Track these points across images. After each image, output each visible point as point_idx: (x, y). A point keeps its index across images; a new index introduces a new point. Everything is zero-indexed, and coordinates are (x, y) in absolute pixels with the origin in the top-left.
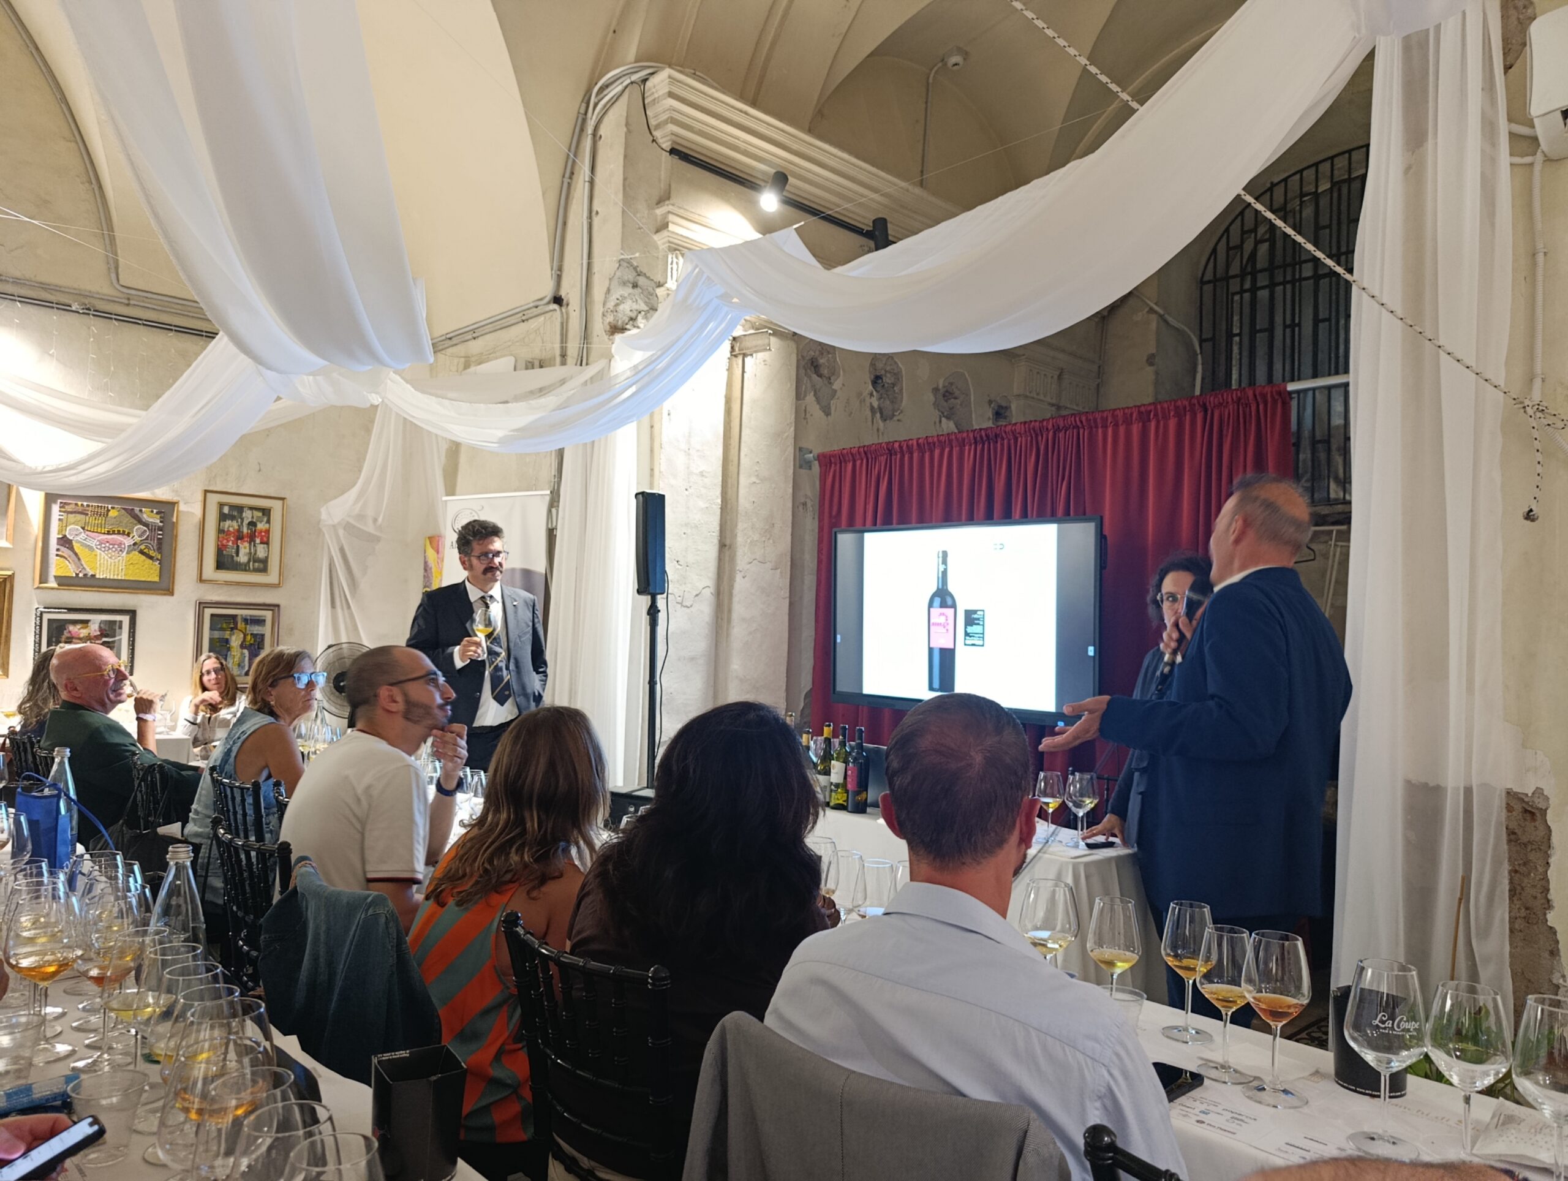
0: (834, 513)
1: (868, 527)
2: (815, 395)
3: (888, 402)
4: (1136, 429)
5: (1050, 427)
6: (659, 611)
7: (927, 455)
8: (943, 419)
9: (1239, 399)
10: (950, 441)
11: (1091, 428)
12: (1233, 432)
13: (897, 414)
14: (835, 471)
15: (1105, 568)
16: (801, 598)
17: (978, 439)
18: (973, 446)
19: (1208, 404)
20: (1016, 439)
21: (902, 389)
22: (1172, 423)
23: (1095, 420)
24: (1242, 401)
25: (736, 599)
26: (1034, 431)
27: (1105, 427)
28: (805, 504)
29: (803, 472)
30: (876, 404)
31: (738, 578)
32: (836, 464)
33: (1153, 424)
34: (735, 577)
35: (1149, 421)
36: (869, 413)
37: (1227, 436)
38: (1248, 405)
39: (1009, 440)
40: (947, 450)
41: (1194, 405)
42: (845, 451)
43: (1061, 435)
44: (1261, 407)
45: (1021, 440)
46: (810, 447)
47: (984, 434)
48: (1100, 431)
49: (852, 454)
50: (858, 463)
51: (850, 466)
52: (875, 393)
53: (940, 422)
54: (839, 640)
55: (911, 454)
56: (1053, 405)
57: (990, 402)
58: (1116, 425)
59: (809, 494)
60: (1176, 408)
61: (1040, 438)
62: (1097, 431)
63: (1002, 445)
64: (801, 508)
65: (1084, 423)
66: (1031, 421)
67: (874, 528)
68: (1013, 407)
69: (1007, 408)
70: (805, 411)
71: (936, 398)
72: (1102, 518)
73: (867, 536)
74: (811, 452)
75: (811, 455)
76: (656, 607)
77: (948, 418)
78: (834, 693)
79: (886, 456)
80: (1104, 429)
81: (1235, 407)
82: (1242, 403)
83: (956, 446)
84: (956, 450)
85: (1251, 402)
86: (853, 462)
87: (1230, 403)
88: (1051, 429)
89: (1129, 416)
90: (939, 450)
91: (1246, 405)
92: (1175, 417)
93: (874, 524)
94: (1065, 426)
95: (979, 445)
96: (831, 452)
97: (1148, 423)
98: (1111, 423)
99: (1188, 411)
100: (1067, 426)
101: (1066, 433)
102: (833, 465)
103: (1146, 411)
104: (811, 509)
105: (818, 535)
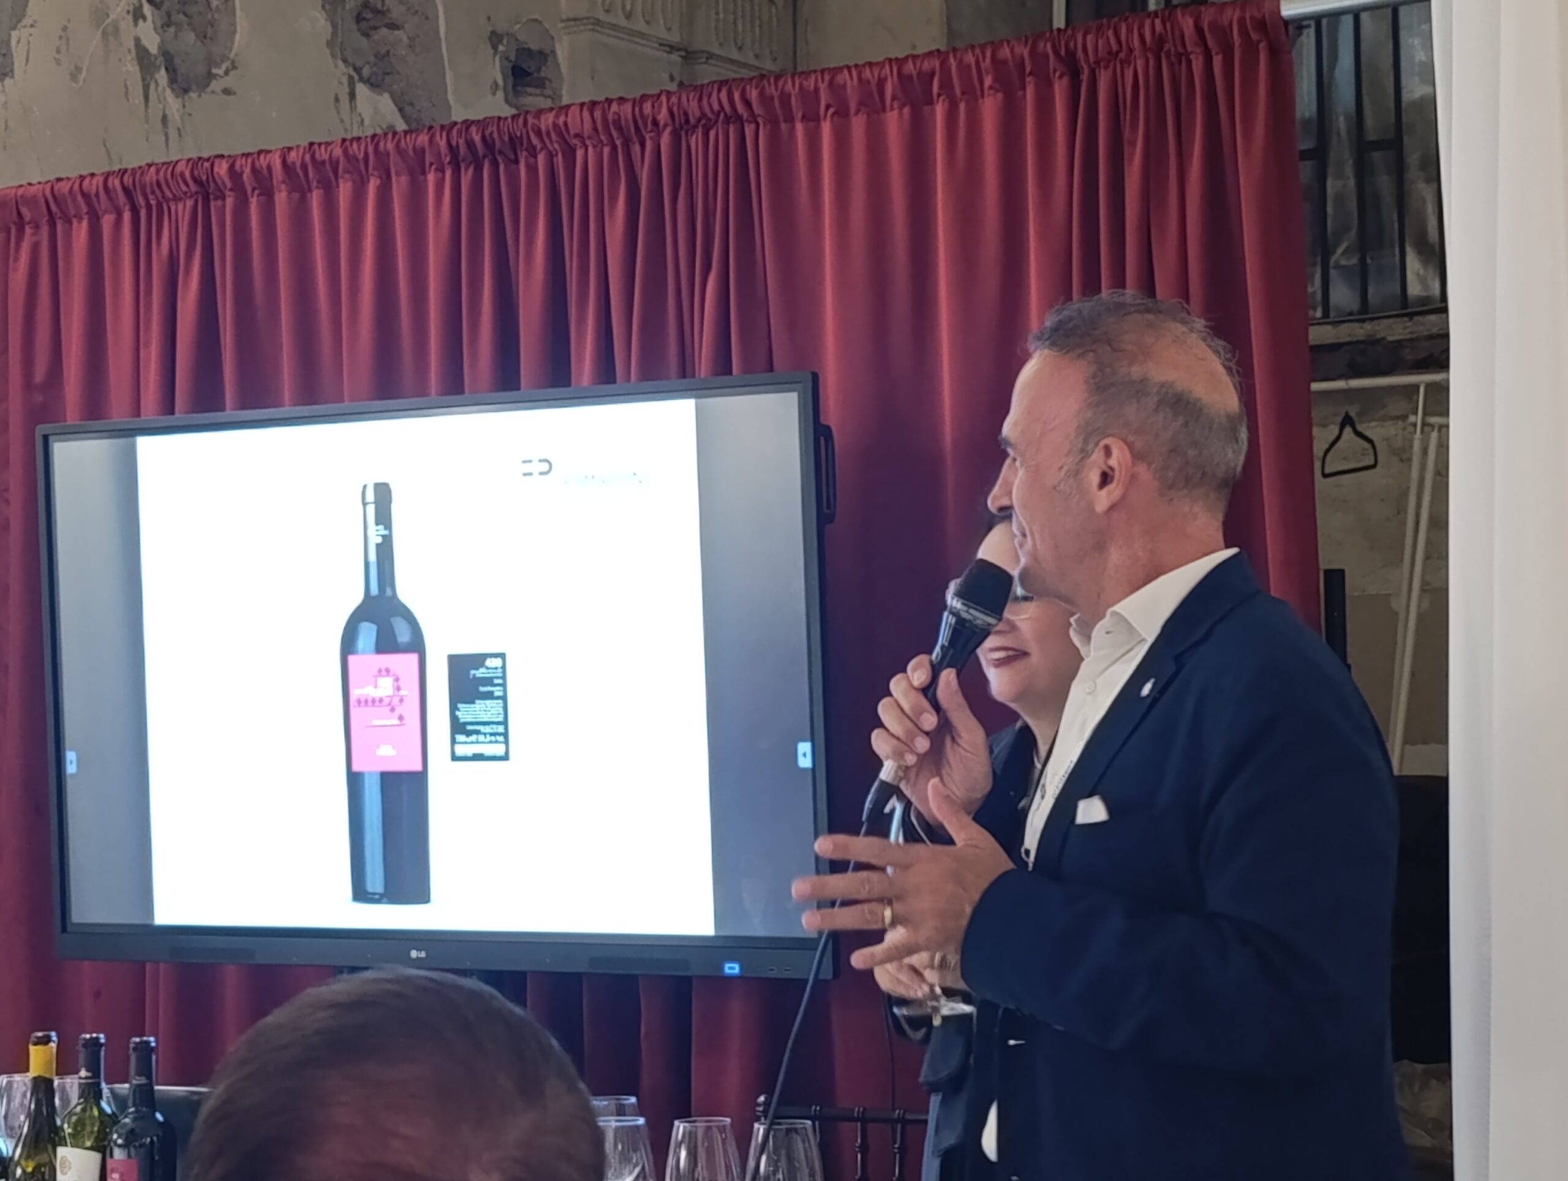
0: (39, 376)
1: (147, 418)
3: (191, 37)
4: (895, 123)
5: (663, 116)
7: (316, 199)
8: (361, 89)
9: (1160, 41)
10: (382, 157)
11: (773, 122)
12: (1147, 134)
13: (220, 72)
14: (35, 248)
15: (831, 519)
17: (463, 149)
18: (448, 174)
19: (1080, 53)
20: (570, 153)
22: (990, 107)
23: (785, 98)
24: (1166, 47)
26: (620, 129)
27: (812, 118)
30: (152, 43)
32: (37, 227)
33: (940, 110)
35: (930, 102)
36: (132, 68)
37: (1133, 143)
38: (1183, 56)
39: (551, 156)
40: (373, 185)
41: (1047, 56)
42: (64, 187)
43: (695, 140)
44: (1217, 61)
45: (587, 157)
47: (477, 138)
48: (799, 127)
49: (85, 195)
50: (107, 221)
51: (81, 231)
52: (147, 9)
53: (352, 95)
54: (71, 768)
55: (268, 194)
56: (672, 48)
57: (495, 38)
58: (842, 113)
60: (998, 64)
61: (636, 148)
62: (792, 129)
63: (532, 170)
65: (757, 109)
66: (609, 101)
67: (168, 420)
68: (562, 52)
69: (544, 56)
72: (815, 378)
73: (145, 445)
77: (374, 85)
78: (64, 930)
79: (190, 203)
80: (811, 124)
81: (1151, 62)
82: (1168, 52)
83: (398, 174)
84: (399, 185)
85: (1189, 49)
86: (90, 220)
87: (1137, 52)
88: (666, 125)
89: (874, 89)
90: (349, 184)
91: (1179, 56)
92: (997, 91)
93: (169, 407)
94: (703, 115)
95: (467, 169)
96: (20, 192)
97: (926, 108)
98: (828, 107)
99: (1031, 74)
100: (710, 115)
101: (706, 135)
102: (28, 230)
103: (919, 73)
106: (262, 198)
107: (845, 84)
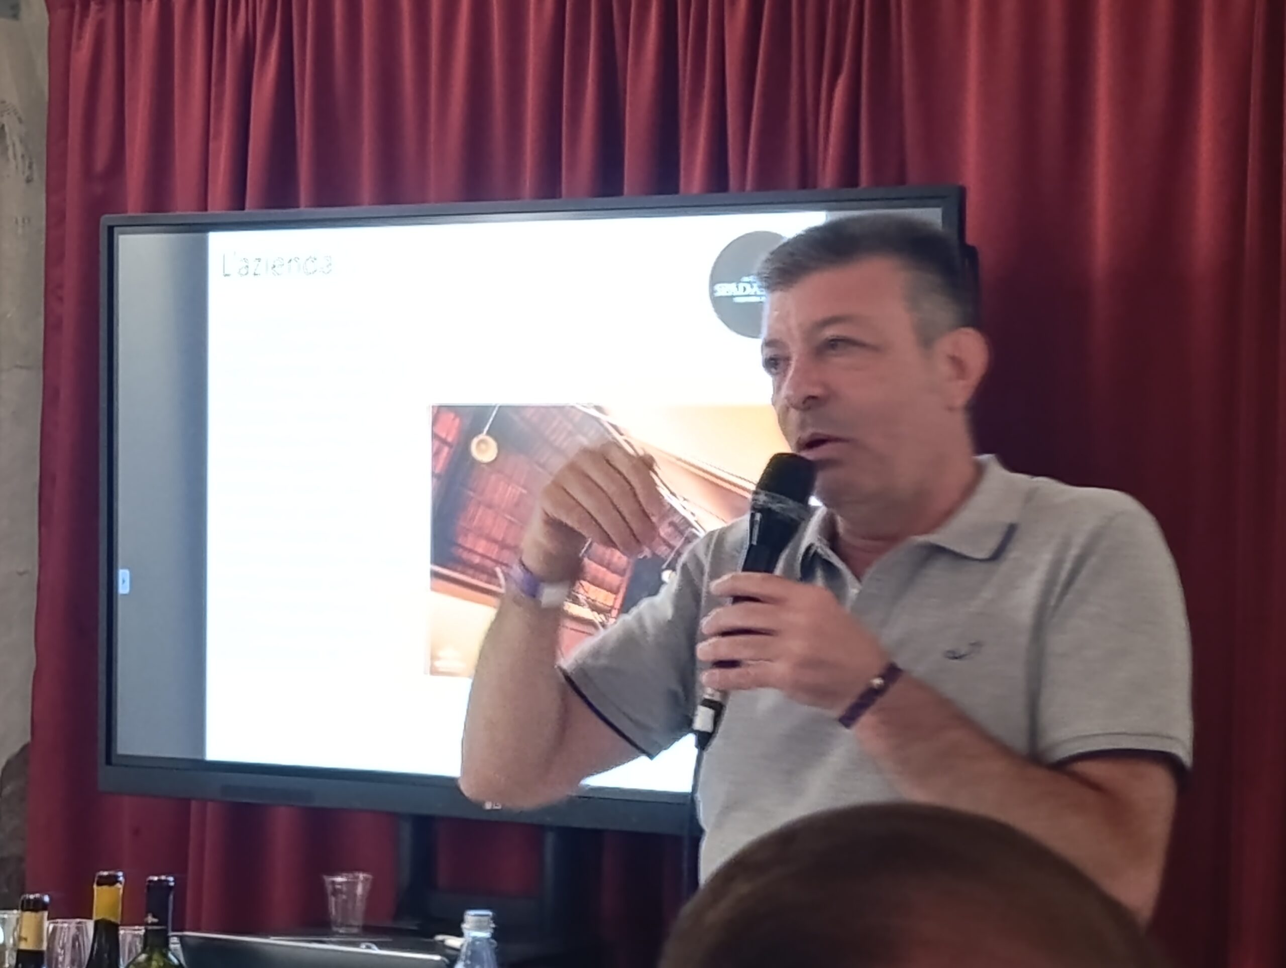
0: (100, 163)
1: (216, 211)
54: (123, 586)
67: (240, 215)
73: (216, 241)
78: (109, 762)
93: (239, 202)
102: (94, 7)
104: (20, 150)
105: (43, 236)
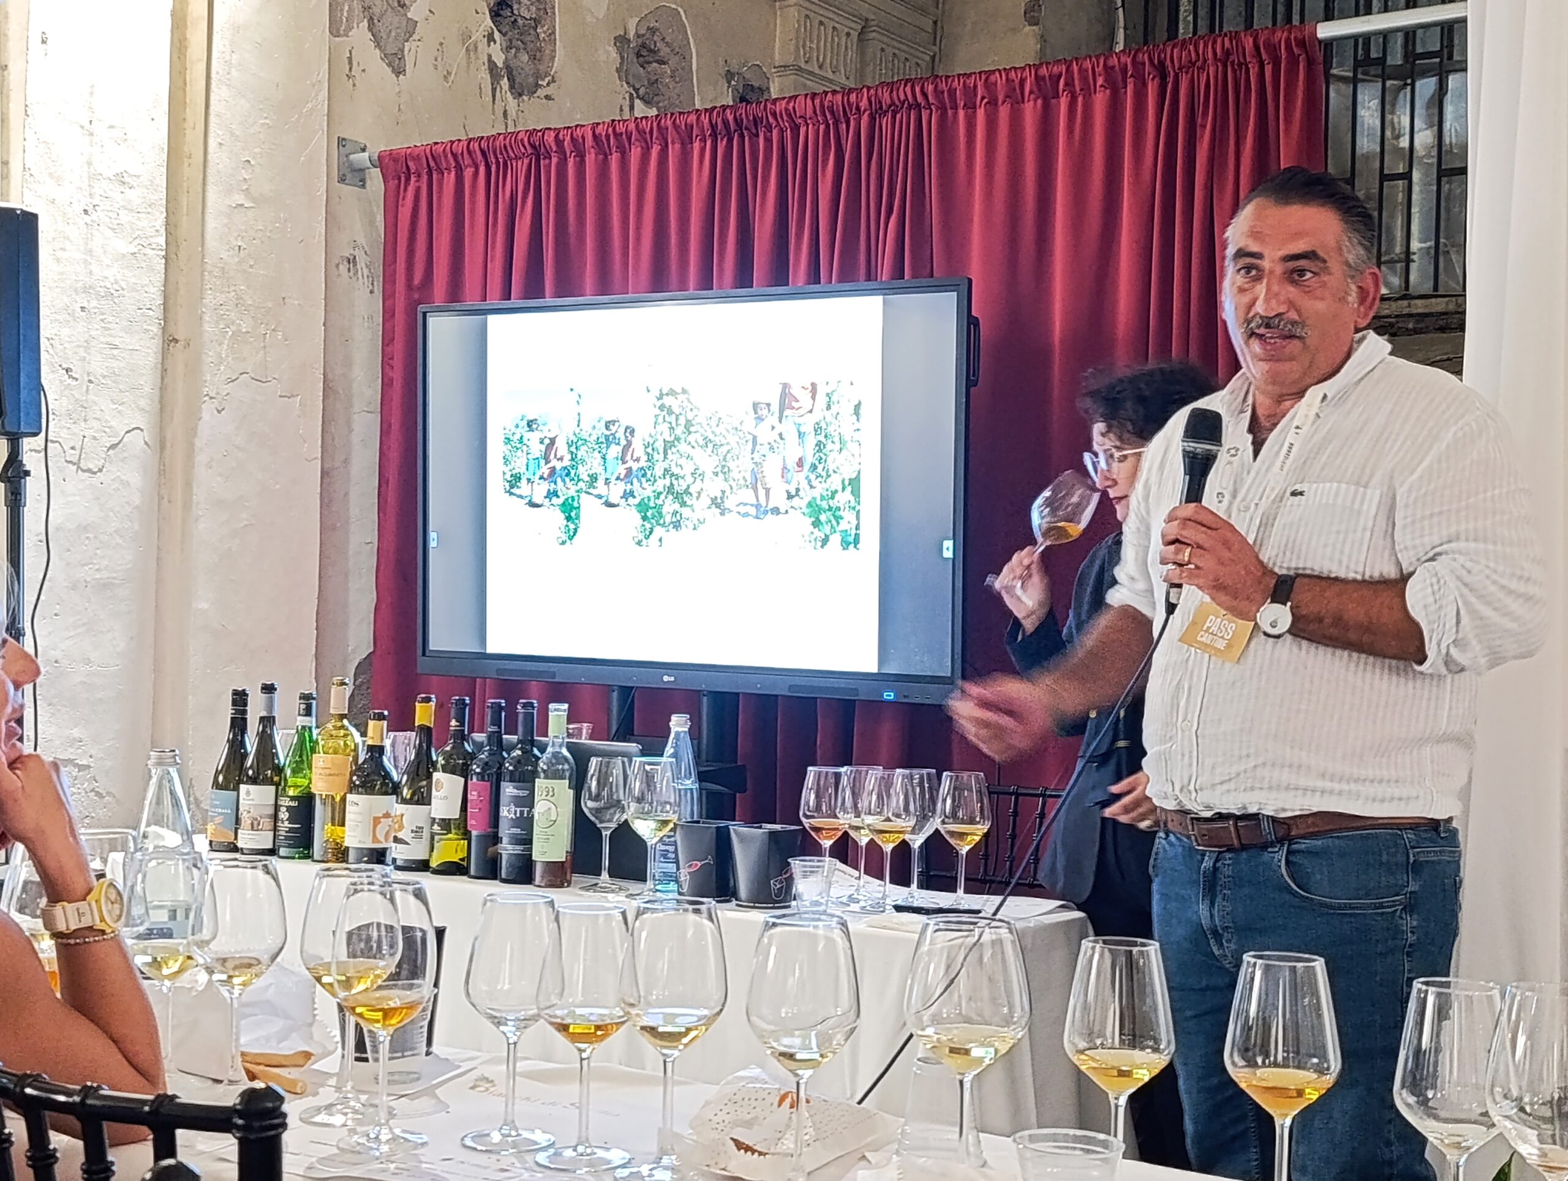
0: (417, 281)
1: (493, 304)
2: (370, 29)
3: (525, 58)
4: (1030, 111)
5: (864, 104)
6: (27, 473)
7: (614, 159)
8: (637, 102)
9: (1227, 53)
10: (662, 132)
11: (943, 109)
12: (1215, 119)
13: (544, 83)
14: (418, 190)
15: (975, 383)
16: (346, 461)
17: (720, 126)
18: (709, 143)
19: (1168, 62)
20: (796, 129)
21: (554, 33)
22: (1100, 100)
23: (952, 92)
24: (1231, 58)
25: (201, 458)
26: (832, 113)
27: (971, 107)
28: (352, 261)
29: (346, 189)
30: (499, 60)
31: (207, 412)
32: (419, 176)
33: (1064, 102)
34: (200, 410)
35: (1057, 96)
36: (485, 76)
37: (1204, 126)
38: (1243, 65)
39: (782, 131)
40: (655, 150)
41: (1144, 64)
42: (439, 148)
43: (886, 121)
44: (1268, 70)
45: (808, 132)
46: (362, 141)
47: (731, 118)
48: (961, 113)
50: (468, 172)
51: (450, 178)
52: (497, 35)
53: (632, 108)
54: (432, 544)
55: (581, 156)
57: (729, 75)
58: (993, 103)
59: (362, 240)
60: (1108, 69)
61: (843, 126)
62: (956, 114)
63: (768, 141)
64: (343, 268)
65: (931, 99)
66: (826, 93)
67: (507, 306)
70: (350, 59)
71: (622, 58)
72: (970, 281)
73: (493, 320)
74: (363, 150)
75: (366, 155)
76: (21, 463)
78: (424, 654)
79: (526, 161)
80: (970, 111)
81: (1220, 68)
82: (1233, 63)
83: (673, 143)
84: (674, 150)
85: (1248, 60)
86: (456, 173)
87: (1210, 62)
88: (865, 111)
89: (1017, 87)
90: (639, 149)
91: (1240, 65)
92: (1106, 88)
93: (507, 298)
94: (893, 103)
95: (722, 140)
96: (409, 151)
97: (1054, 101)
98: (983, 98)
99: (1132, 76)
100: (897, 102)
101: (894, 118)
102: (413, 179)
103: (1050, 76)
104: (366, 272)
105: (381, 328)
106: (577, 159)
107: (996, 84)
